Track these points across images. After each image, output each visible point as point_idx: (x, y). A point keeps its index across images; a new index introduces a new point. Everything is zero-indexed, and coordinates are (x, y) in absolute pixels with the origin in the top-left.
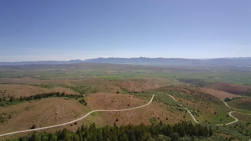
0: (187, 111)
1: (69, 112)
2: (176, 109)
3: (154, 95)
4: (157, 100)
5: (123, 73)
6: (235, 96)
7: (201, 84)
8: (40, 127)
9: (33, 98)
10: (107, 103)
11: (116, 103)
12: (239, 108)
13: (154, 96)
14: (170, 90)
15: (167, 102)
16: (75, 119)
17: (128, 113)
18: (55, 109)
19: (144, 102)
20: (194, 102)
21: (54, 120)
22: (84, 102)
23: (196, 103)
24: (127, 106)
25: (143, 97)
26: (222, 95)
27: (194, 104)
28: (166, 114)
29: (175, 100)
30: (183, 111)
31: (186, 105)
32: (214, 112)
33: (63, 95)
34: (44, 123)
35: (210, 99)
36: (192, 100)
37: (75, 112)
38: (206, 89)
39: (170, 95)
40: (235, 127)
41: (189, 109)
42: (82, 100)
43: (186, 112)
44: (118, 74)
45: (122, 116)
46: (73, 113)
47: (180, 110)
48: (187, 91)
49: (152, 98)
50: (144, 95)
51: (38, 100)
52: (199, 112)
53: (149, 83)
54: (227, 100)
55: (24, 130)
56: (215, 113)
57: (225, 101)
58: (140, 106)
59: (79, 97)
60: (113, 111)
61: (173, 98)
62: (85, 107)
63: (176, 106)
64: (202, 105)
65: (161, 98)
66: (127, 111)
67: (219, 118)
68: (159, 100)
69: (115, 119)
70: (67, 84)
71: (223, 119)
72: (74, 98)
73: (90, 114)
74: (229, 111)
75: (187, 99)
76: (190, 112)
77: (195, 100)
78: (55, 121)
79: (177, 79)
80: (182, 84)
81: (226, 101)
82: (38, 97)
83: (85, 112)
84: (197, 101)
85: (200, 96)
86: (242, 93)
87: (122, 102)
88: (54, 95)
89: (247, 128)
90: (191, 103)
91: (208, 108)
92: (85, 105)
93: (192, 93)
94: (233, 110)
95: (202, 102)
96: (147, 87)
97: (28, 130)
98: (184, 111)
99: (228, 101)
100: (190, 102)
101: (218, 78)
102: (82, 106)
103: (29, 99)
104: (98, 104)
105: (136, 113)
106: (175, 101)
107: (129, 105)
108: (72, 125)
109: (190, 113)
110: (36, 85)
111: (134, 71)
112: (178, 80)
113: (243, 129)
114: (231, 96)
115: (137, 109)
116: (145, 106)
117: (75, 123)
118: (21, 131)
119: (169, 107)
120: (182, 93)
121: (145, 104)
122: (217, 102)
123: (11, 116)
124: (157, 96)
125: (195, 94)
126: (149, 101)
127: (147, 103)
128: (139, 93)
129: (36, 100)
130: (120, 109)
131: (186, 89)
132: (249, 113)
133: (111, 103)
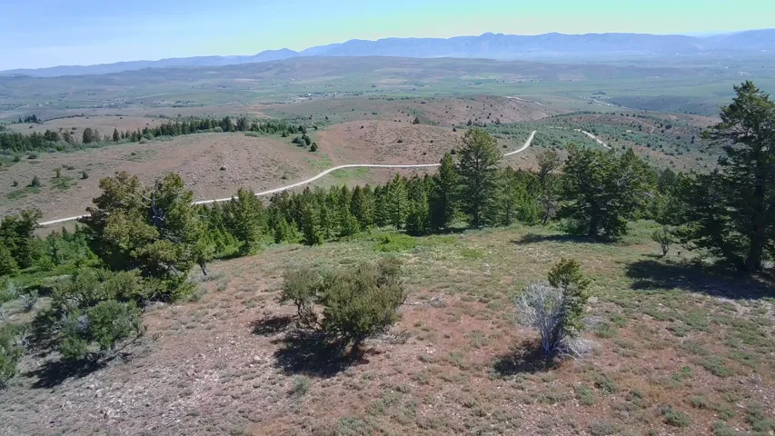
1: (263, 166)
3: (534, 132)
4: (547, 143)
9: (151, 135)
10: (383, 146)
13: (537, 133)
16: (284, 183)
18: (220, 157)
19: (505, 147)
20: (672, 155)
21: (218, 184)
22: (308, 143)
23: (679, 156)
25: (498, 135)
27: (672, 158)
33: (241, 126)
36: (663, 148)
37: (280, 165)
39: (589, 132)
42: (303, 138)
46: (276, 169)
48: (645, 125)
49: (531, 138)
50: (504, 130)
51: (163, 137)
53: (514, 105)
59: (292, 133)
60: (403, 168)
61: (599, 141)
62: (311, 156)
64: (699, 162)
65: (560, 140)
68: (554, 144)
72: (278, 135)
73: (331, 173)
75: (649, 146)
77: (675, 147)
78: (222, 186)
82: (166, 131)
83: (313, 169)
84: (681, 150)
85: (693, 138)
88: (213, 127)
90: (662, 155)
92: (313, 149)
93: (663, 128)
95: (700, 155)
96: (509, 118)
102: (304, 152)
103: (136, 138)
104: (353, 149)
106: (605, 148)
111: (464, 77)
112: (612, 103)
116: (508, 157)
120: (629, 130)
121: (510, 151)
123: (87, 173)
124: (544, 132)
125: (675, 131)
126: (519, 145)
127: (514, 150)
128: (485, 126)
129: (158, 138)
130: (424, 162)
131: (644, 117)
133: (394, 144)
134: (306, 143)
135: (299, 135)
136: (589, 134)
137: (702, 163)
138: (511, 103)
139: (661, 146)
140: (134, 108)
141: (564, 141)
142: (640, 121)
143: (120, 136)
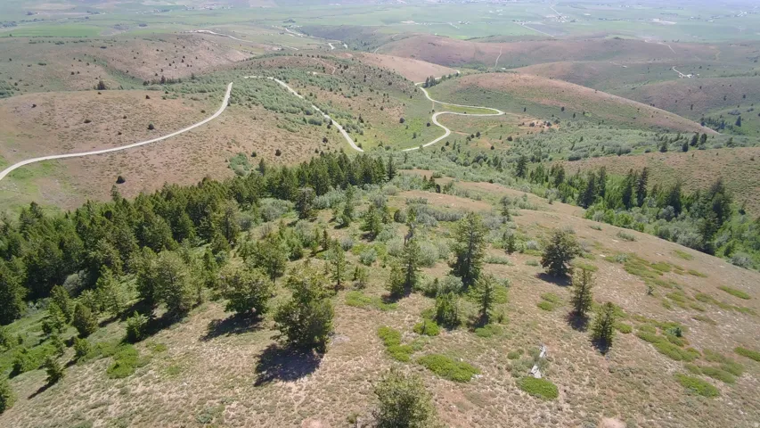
0: (331, 123)
2: (301, 121)
3: (230, 86)
4: (243, 98)
5: (102, 11)
6: (446, 71)
7: (367, 41)
10: (67, 130)
11: (103, 126)
12: (453, 102)
13: (233, 89)
14: (280, 64)
15: (275, 104)
17: (152, 154)
19: (203, 112)
20: (349, 97)
23: (355, 98)
24: (145, 132)
25: (195, 96)
26: (419, 70)
27: (350, 101)
28: (273, 138)
29: (296, 94)
30: (320, 125)
31: (328, 108)
32: (398, 119)
35: (390, 84)
36: (343, 91)
38: (380, 56)
39: (280, 79)
40: (442, 149)
41: (337, 117)
43: (329, 127)
44: (87, 15)
45: (137, 165)
47: (313, 122)
48: (328, 66)
49: (228, 96)
50: (201, 86)
52: (362, 122)
53: (208, 45)
54: (430, 83)
57: (424, 87)
58: (189, 124)
60: (98, 155)
61: (291, 90)
63: (302, 112)
64: (370, 102)
65: (256, 94)
66: (149, 148)
67: (410, 133)
68: (250, 100)
69: (111, 176)
71: (418, 134)
73: (9, 176)
74: (433, 111)
75: (331, 90)
76: (341, 124)
77: (352, 89)
79: (297, 30)
80: (314, 43)
81: (426, 86)
84: (357, 91)
85: (365, 77)
86: (461, 63)
87: (125, 118)
89: (468, 149)
90: (342, 99)
91: (386, 109)
93: (342, 69)
94: (440, 108)
95: (370, 95)
96: (205, 60)
98: (325, 126)
99: (431, 86)
100: (337, 98)
101: (408, 22)
105: (180, 149)
106: (296, 97)
107: (151, 128)
109: (340, 128)
112: (303, 32)
113: (459, 151)
114: (437, 71)
115: (181, 134)
116: (208, 124)
119: (281, 116)
120: (314, 73)
121: (207, 116)
122: (408, 92)
124: (240, 87)
125: (351, 71)
126: (216, 106)
127: (212, 114)
128: (180, 82)
130: (121, 143)
131: (326, 58)
132: (475, 112)
133: (81, 126)
136: (280, 82)
137: (372, 103)
138: (204, 43)
139: (341, 90)
141: (258, 94)
142: (323, 62)
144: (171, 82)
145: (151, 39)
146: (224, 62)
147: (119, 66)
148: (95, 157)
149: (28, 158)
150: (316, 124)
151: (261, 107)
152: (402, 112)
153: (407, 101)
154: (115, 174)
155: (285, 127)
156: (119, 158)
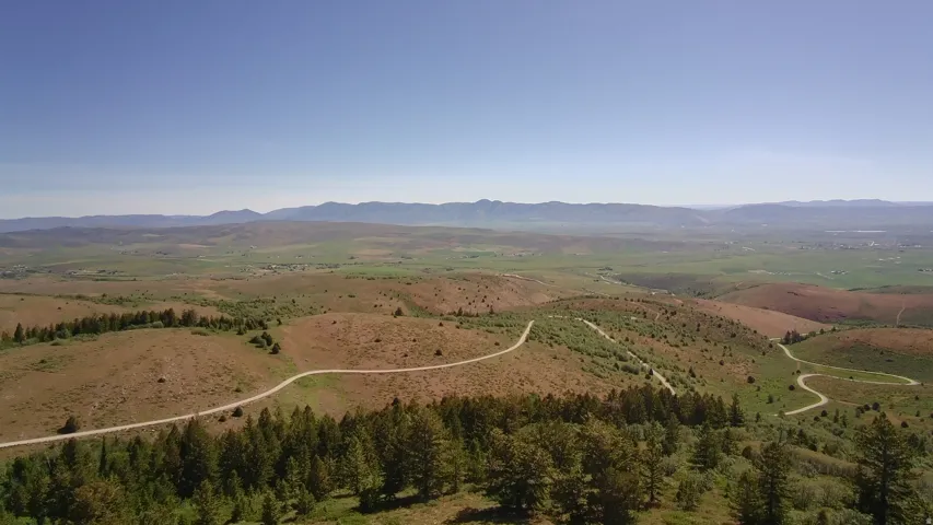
0: (651, 373)
1: (212, 375)
2: (611, 366)
3: (530, 324)
4: (544, 336)
5: (416, 256)
6: (815, 326)
7: (702, 289)
8: (97, 428)
9: (68, 332)
10: (359, 347)
11: (392, 347)
12: (831, 364)
13: (534, 325)
14: (594, 308)
15: (581, 345)
16: (237, 397)
17: (436, 380)
18: (159, 365)
19: (497, 344)
20: (677, 346)
21: (154, 400)
22: (269, 343)
23: (684, 348)
24: (432, 357)
25: (491, 329)
26: (775, 323)
27: (676, 350)
28: (576, 381)
29: (607, 337)
30: (636, 373)
31: (648, 356)
32: (746, 378)
33: (187, 320)
34: (112, 412)
35: (734, 336)
36: (668, 339)
37: (233, 374)
38: (719, 305)
39: (590, 321)
40: (816, 419)
41: (659, 367)
42: (263, 337)
43: (648, 377)
44: (401, 260)
45: (416, 390)
46: (229, 378)
47: (626, 369)
48: (650, 311)
49: (527, 331)
50: (500, 323)
51: (85, 336)
52: (694, 376)
53: (513, 287)
54: (792, 339)
55: (30, 438)
56: (751, 380)
57: (783, 344)
58: (480, 355)
59: (251, 328)
60: (381, 374)
61: (602, 333)
62: (272, 360)
63: (613, 358)
64: (705, 353)
65: (559, 333)
66: (433, 373)
67: (764, 395)
68: (551, 338)
69: (388, 397)
70: (203, 294)
71: (775, 398)
72: (233, 332)
73: (294, 382)
74: (798, 372)
75: (653, 336)
76: (664, 376)
77: (680, 337)
78: (159, 404)
79: (615, 278)
80: (639, 291)
81: (786, 342)
82: (88, 327)
83: (275, 377)
84: (686, 340)
85: (699, 325)
86: (841, 317)
87: (414, 341)
88: (152, 322)
89: (859, 422)
90: (667, 347)
91: (728, 365)
92: (275, 351)
93: (668, 315)
94: (809, 369)
95: (706, 346)
96: (506, 301)
97: (47, 436)
98: (642, 375)
99: (795, 342)
100: (660, 346)
101: (758, 272)
102: (263, 356)
103: (48, 336)
104: (323, 350)
105: (464, 380)
106: (607, 340)
107: (438, 353)
108: (222, 420)
109: (663, 380)
110: (79, 297)
111: (459, 249)
112: (621, 280)
113: (845, 424)
114: (803, 326)
115: (469, 364)
116: (500, 357)
117: (237, 413)
118: (19, 439)
119: (588, 359)
120: (633, 318)
121: (500, 349)
122: (757, 345)
124: (543, 324)
125: (680, 318)
126: (513, 341)
127: (508, 347)
128: (477, 316)
129: (78, 336)
130: (405, 365)
131: (647, 302)
132: (868, 378)
133: (371, 344)
134: (266, 343)
135: (258, 333)
136: (590, 324)
137: (707, 355)
138: (509, 284)
139: (665, 337)
140: (40, 280)
141: (562, 334)
142: (644, 307)
143: (24, 332)
144: (467, 315)
145: (455, 278)
146: (527, 304)
147: (420, 302)
148: (377, 376)
149: (316, 369)
150: (631, 371)
151: (564, 347)
152: (750, 369)
153: (758, 358)
154: (392, 395)
155: (591, 371)
156: (400, 380)
